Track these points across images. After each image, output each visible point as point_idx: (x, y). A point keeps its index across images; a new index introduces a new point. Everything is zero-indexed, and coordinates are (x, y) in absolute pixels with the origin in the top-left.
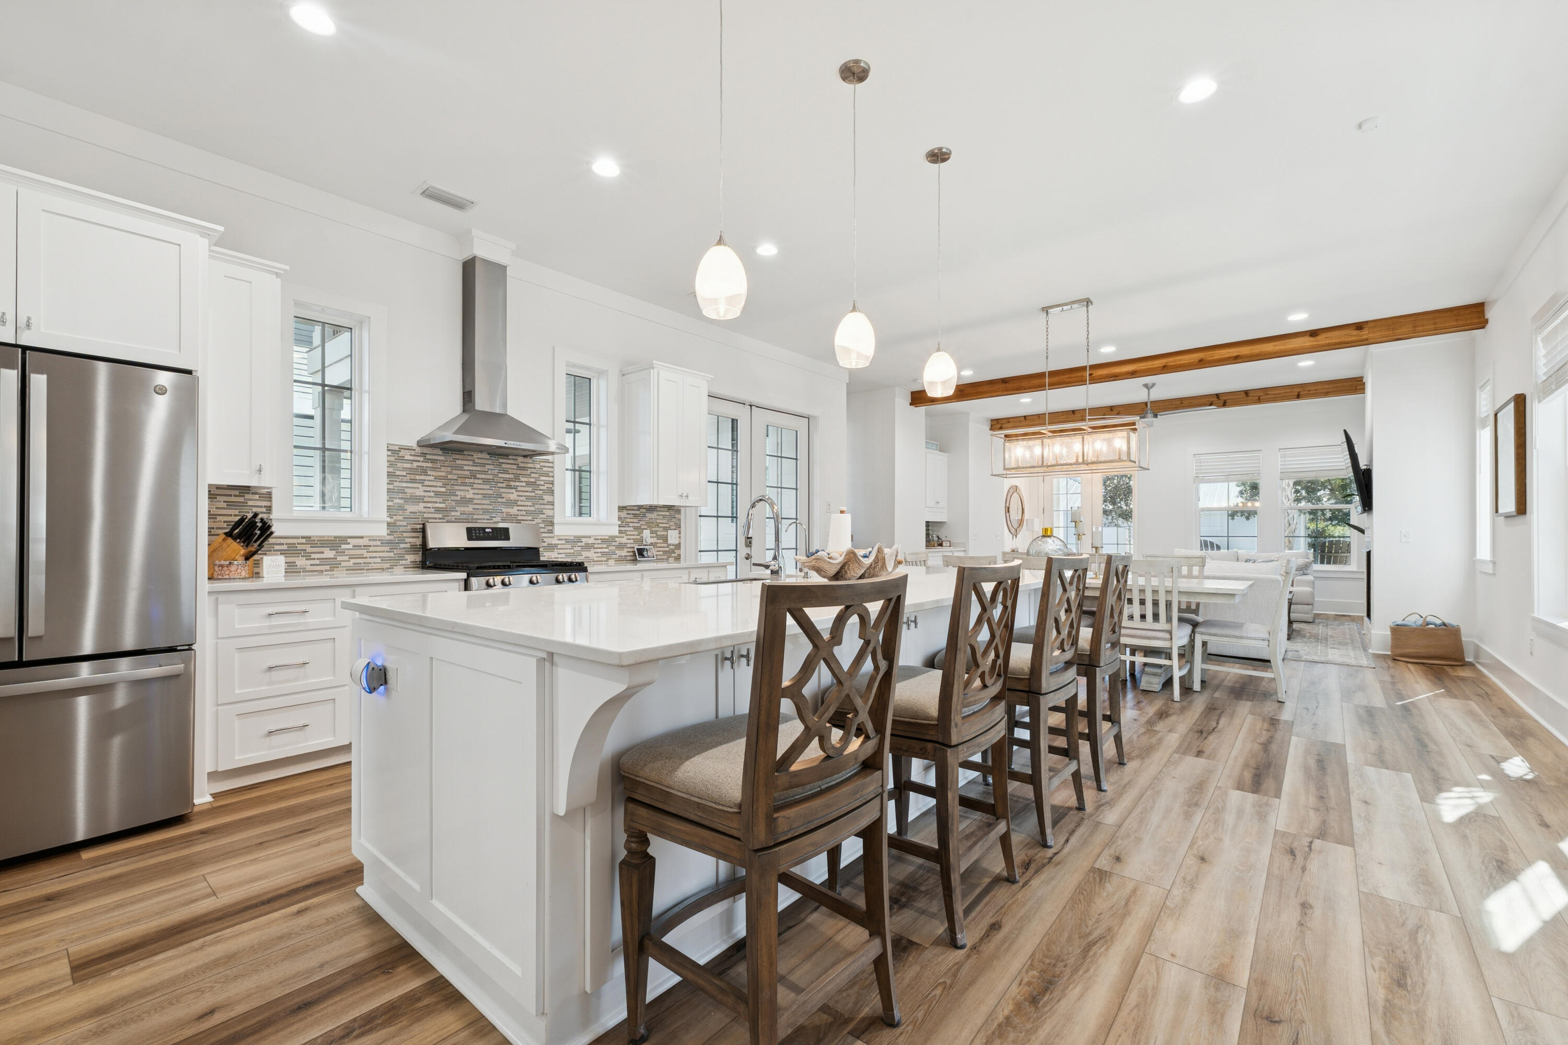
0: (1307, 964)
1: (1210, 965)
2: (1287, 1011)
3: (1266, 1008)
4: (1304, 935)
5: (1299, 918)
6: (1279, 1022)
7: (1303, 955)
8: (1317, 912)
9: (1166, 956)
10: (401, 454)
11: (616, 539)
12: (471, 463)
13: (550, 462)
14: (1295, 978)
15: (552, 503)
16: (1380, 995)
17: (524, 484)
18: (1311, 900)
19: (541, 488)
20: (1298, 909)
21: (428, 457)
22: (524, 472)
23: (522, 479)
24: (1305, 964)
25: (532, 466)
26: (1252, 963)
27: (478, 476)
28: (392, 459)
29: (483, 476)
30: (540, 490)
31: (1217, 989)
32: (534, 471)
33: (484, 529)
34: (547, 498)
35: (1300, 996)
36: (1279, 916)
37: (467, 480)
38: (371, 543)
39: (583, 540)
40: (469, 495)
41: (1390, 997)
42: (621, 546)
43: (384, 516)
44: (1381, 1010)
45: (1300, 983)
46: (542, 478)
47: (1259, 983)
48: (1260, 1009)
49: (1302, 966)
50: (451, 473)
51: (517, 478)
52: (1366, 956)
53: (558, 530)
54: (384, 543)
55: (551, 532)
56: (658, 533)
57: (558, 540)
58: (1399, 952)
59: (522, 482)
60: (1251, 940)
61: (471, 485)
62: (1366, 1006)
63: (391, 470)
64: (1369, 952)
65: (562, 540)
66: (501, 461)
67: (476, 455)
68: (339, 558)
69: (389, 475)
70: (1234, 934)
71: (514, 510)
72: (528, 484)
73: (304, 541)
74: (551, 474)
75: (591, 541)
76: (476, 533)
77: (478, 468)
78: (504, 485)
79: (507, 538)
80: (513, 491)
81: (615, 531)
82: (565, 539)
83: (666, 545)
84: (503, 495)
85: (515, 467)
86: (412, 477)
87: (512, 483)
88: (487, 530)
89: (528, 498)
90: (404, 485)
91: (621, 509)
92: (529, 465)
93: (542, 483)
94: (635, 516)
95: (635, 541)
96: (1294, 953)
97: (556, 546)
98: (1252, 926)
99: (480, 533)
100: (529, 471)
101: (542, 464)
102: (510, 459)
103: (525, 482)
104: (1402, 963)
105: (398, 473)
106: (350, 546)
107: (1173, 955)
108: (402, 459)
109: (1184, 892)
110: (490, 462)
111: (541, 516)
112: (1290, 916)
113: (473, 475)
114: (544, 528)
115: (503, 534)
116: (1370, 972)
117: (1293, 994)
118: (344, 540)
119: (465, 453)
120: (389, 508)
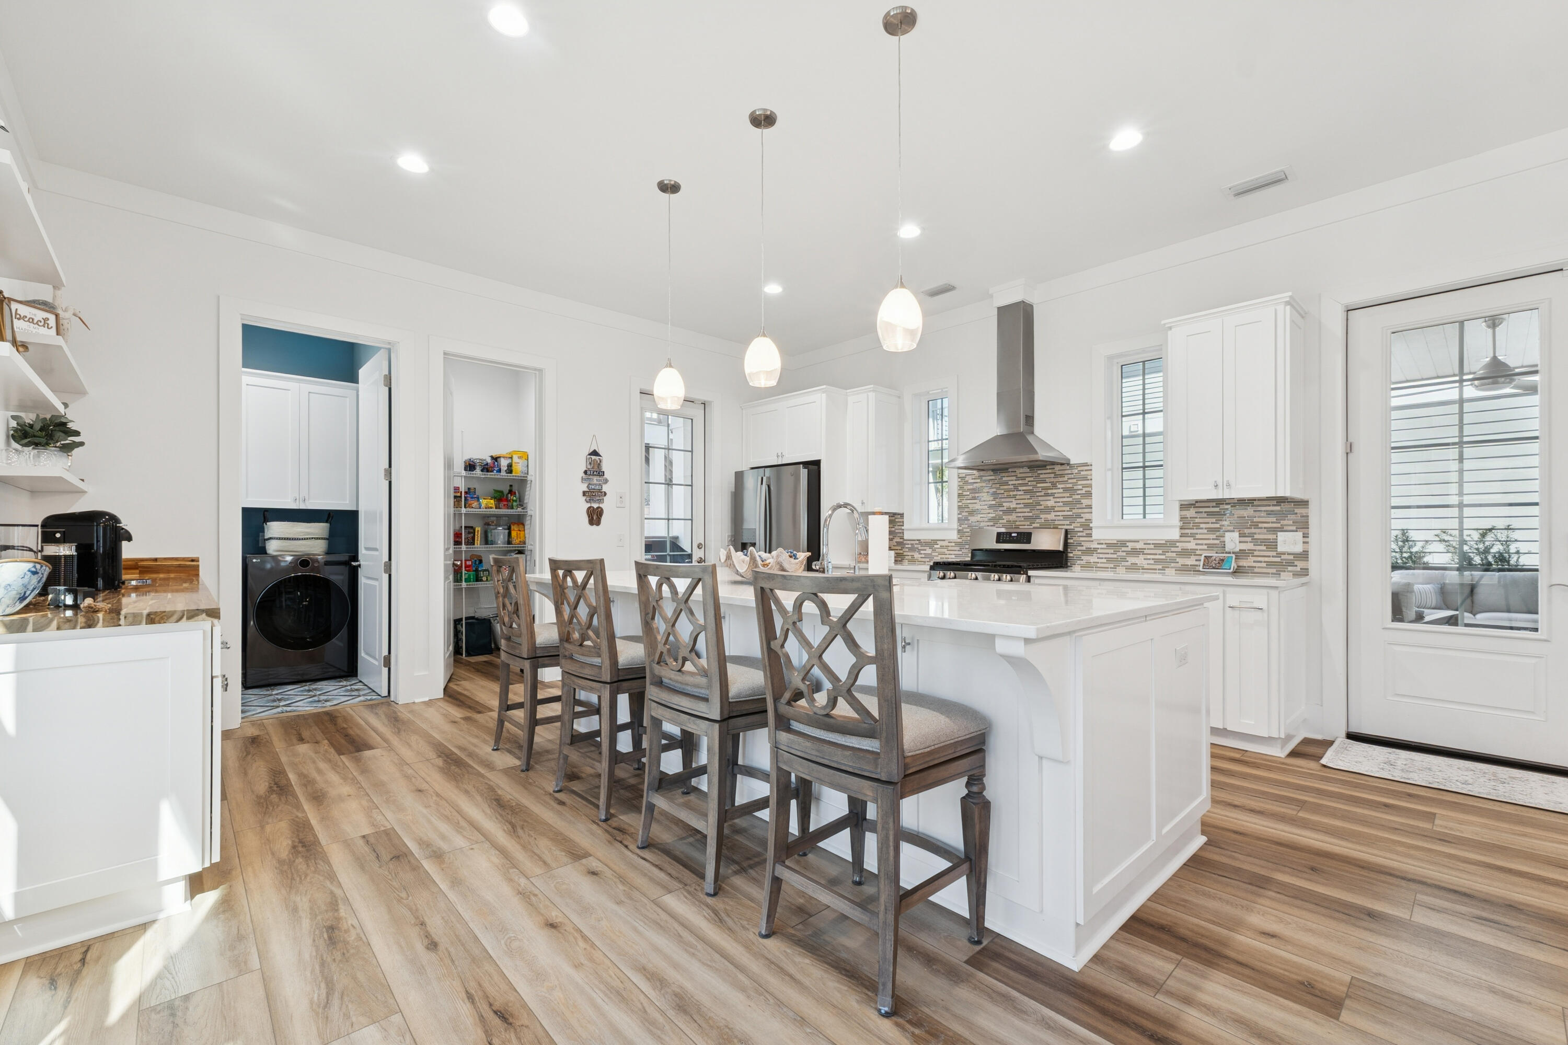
0: (398, 897)
1: (449, 858)
2: (391, 866)
3: (402, 860)
4: (414, 916)
5: (428, 928)
6: (391, 859)
7: (405, 901)
8: (420, 947)
9: (473, 846)
10: (966, 479)
11: (1178, 544)
12: (1014, 478)
13: (1088, 465)
14: (399, 884)
15: (1090, 507)
16: (343, 911)
17: (1061, 490)
18: (432, 956)
19: (1079, 492)
20: (436, 939)
21: (984, 478)
22: (1061, 479)
23: (1059, 486)
24: (399, 896)
25: (1069, 472)
26: (429, 874)
27: (1020, 488)
28: (961, 483)
29: (1024, 488)
30: (1077, 494)
31: (434, 852)
32: (1072, 476)
33: (1011, 533)
34: (1085, 502)
35: (390, 877)
36: (443, 918)
37: (1011, 493)
38: (950, 544)
39: (1128, 544)
40: (1013, 505)
41: (336, 914)
42: (1186, 553)
43: (955, 525)
44: (339, 901)
45: (394, 884)
46: (1080, 483)
47: (416, 868)
48: (405, 858)
49: (400, 894)
50: (998, 489)
51: (1054, 485)
52: (362, 933)
53: (1097, 534)
54: (957, 544)
55: (1090, 535)
56: (1256, 536)
57: (1098, 544)
58: (338, 955)
59: (1059, 488)
60: (444, 886)
61: (1014, 496)
62: (349, 898)
63: (960, 492)
64: (361, 938)
65: (1102, 544)
66: (1039, 472)
67: (1019, 471)
68: (934, 554)
69: (960, 495)
70: (456, 882)
71: (1051, 516)
72: (1066, 490)
73: (917, 542)
74: (1089, 477)
75: (1139, 546)
76: (1003, 537)
77: (1020, 482)
78: (1042, 494)
79: (1029, 542)
80: (1051, 498)
81: (1175, 534)
82: (1105, 544)
83: (1274, 554)
84: (1042, 503)
85: (1052, 475)
86: (973, 495)
87: (1050, 491)
88: (1013, 535)
89: (1065, 504)
90: (969, 501)
91: (1185, 506)
92: (1067, 472)
93: (1080, 487)
94: (1210, 514)
95: (1210, 547)
96: (410, 898)
97: (1096, 549)
98: (452, 896)
99: (1006, 537)
100: (1066, 478)
101: (1080, 469)
102: (1047, 469)
103: (1062, 488)
104: (334, 948)
105: (965, 493)
106: (938, 546)
107: (472, 849)
108: (966, 483)
109: (519, 885)
110: (1030, 475)
111: (1079, 520)
112: (436, 925)
113: (1016, 488)
114: (1083, 532)
115: (1026, 537)
116: (355, 922)
117: (394, 875)
118: (935, 542)
119: (1010, 470)
120: (959, 519)
